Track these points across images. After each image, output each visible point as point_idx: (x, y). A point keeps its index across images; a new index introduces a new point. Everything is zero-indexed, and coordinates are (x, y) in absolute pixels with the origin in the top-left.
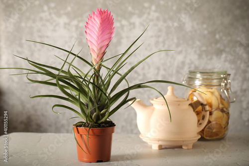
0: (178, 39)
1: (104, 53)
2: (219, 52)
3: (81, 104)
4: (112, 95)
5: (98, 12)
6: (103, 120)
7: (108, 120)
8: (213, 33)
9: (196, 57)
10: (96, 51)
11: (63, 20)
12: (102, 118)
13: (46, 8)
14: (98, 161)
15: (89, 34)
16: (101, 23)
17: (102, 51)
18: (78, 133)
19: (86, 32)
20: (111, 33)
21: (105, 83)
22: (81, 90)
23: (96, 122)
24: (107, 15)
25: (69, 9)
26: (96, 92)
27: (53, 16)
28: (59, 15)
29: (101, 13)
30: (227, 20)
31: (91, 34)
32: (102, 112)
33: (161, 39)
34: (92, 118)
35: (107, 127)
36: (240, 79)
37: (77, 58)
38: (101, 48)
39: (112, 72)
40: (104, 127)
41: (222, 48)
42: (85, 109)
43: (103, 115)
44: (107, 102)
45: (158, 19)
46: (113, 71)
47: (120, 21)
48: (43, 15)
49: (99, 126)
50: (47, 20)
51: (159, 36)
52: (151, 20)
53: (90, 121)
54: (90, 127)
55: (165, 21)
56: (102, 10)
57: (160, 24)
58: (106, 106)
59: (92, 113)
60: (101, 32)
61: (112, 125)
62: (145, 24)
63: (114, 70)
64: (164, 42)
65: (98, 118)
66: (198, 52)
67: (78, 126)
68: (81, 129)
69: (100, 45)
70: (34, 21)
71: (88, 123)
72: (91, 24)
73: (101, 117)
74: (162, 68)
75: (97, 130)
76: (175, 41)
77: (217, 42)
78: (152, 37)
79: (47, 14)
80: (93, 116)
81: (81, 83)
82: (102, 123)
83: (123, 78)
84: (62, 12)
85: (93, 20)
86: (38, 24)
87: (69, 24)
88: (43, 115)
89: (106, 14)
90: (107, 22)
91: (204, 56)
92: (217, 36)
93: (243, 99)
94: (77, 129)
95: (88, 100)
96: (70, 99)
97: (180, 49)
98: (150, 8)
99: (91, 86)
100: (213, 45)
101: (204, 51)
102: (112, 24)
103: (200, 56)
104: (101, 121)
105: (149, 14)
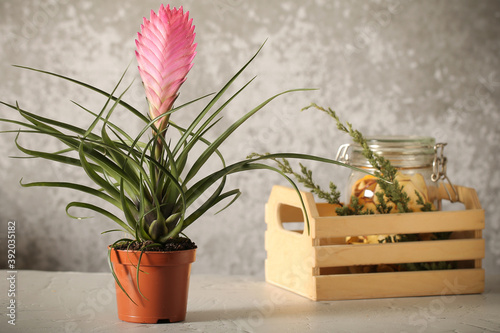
0: (354, 79)
1: (174, 98)
2: (441, 109)
3: (126, 202)
4: (190, 185)
5: (163, 13)
6: (172, 235)
7: (180, 235)
8: (429, 68)
9: (392, 118)
10: (157, 93)
11: (109, 37)
12: (169, 232)
13: (71, 11)
14: (160, 322)
15: (144, 58)
16: (168, 36)
17: (171, 93)
18: (120, 262)
19: (137, 53)
20: (190, 57)
21: (175, 159)
22: (126, 172)
23: (157, 240)
24: (181, 18)
25: (122, 13)
26: (157, 179)
27: (88, 28)
28: (100, 27)
29: (169, 14)
30: (459, 41)
31: (148, 58)
32: (169, 219)
33: (317, 80)
34: (147, 232)
35: (180, 249)
36: (486, 165)
37: (119, 104)
38: (168, 87)
39: (190, 137)
40: (172, 249)
41: (448, 99)
42: (133, 212)
43: (172, 225)
44: (181, 199)
45: (311, 36)
46: (192, 134)
47: (230, 41)
48: (65, 26)
49: (163, 247)
50: (75, 38)
51: (313, 74)
52: (297, 39)
53: (143, 237)
54: (145, 250)
55: (326, 41)
56: (172, 9)
57: (316, 47)
58: (178, 208)
59: (148, 221)
60: (168, 55)
61: (189, 245)
62: (283, 46)
63: (194, 132)
64: (323, 86)
65: (161, 231)
66: (396, 108)
67: (118, 247)
68: (125, 253)
69: (165, 81)
70: (47, 40)
71: (139, 242)
72: (148, 37)
73: (166, 228)
74: (318, 141)
75: (158, 256)
76: (348, 83)
77: (436, 86)
78: (298, 74)
79: (74, 23)
80: (151, 228)
81: (125, 157)
82: (169, 241)
83: (213, 148)
84: (107, 20)
85: (153, 30)
86: (56, 45)
87: (120, 46)
88: (62, 239)
89: (179, 16)
90: (181, 34)
91: (409, 117)
92: (438, 75)
93: (491, 208)
94: (117, 253)
95: (140, 193)
96: (105, 192)
97: (357, 101)
98: (294, 13)
99: (146, 166)
100: (429, 93)
101: (409, 105)
102: (192, 36)
103: (400, 117)
104: (167, 237)
105: (292, 25)
